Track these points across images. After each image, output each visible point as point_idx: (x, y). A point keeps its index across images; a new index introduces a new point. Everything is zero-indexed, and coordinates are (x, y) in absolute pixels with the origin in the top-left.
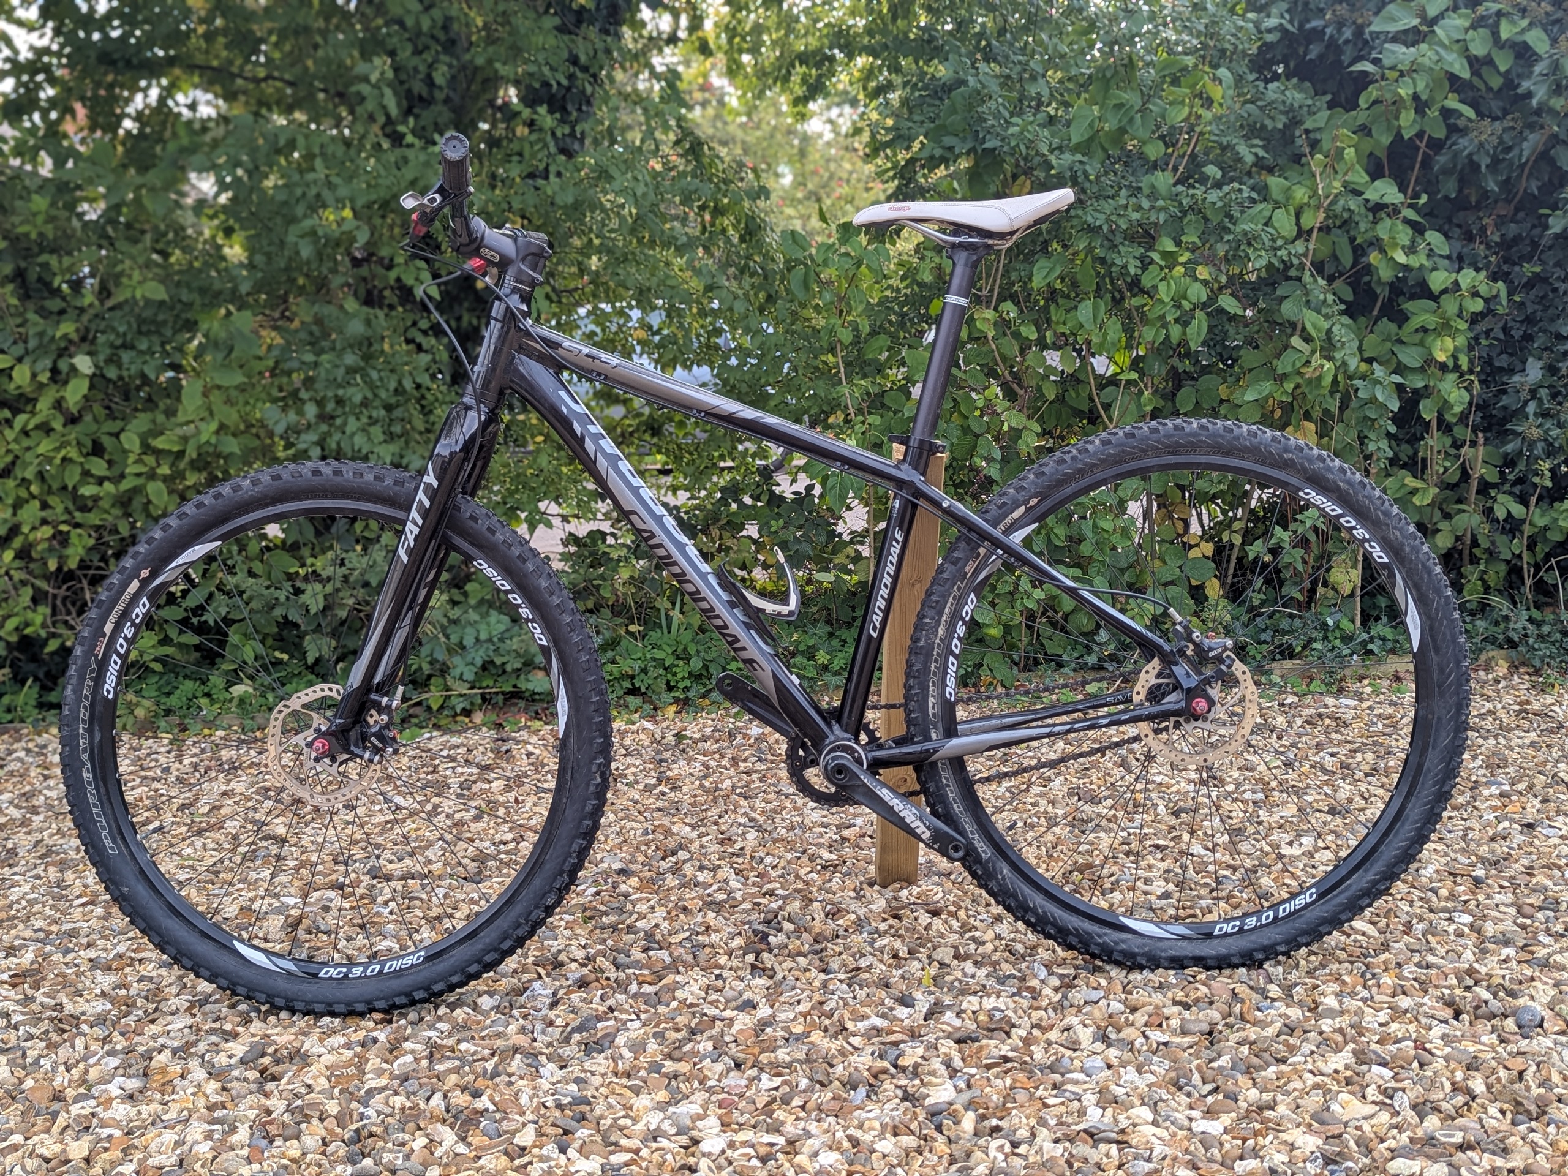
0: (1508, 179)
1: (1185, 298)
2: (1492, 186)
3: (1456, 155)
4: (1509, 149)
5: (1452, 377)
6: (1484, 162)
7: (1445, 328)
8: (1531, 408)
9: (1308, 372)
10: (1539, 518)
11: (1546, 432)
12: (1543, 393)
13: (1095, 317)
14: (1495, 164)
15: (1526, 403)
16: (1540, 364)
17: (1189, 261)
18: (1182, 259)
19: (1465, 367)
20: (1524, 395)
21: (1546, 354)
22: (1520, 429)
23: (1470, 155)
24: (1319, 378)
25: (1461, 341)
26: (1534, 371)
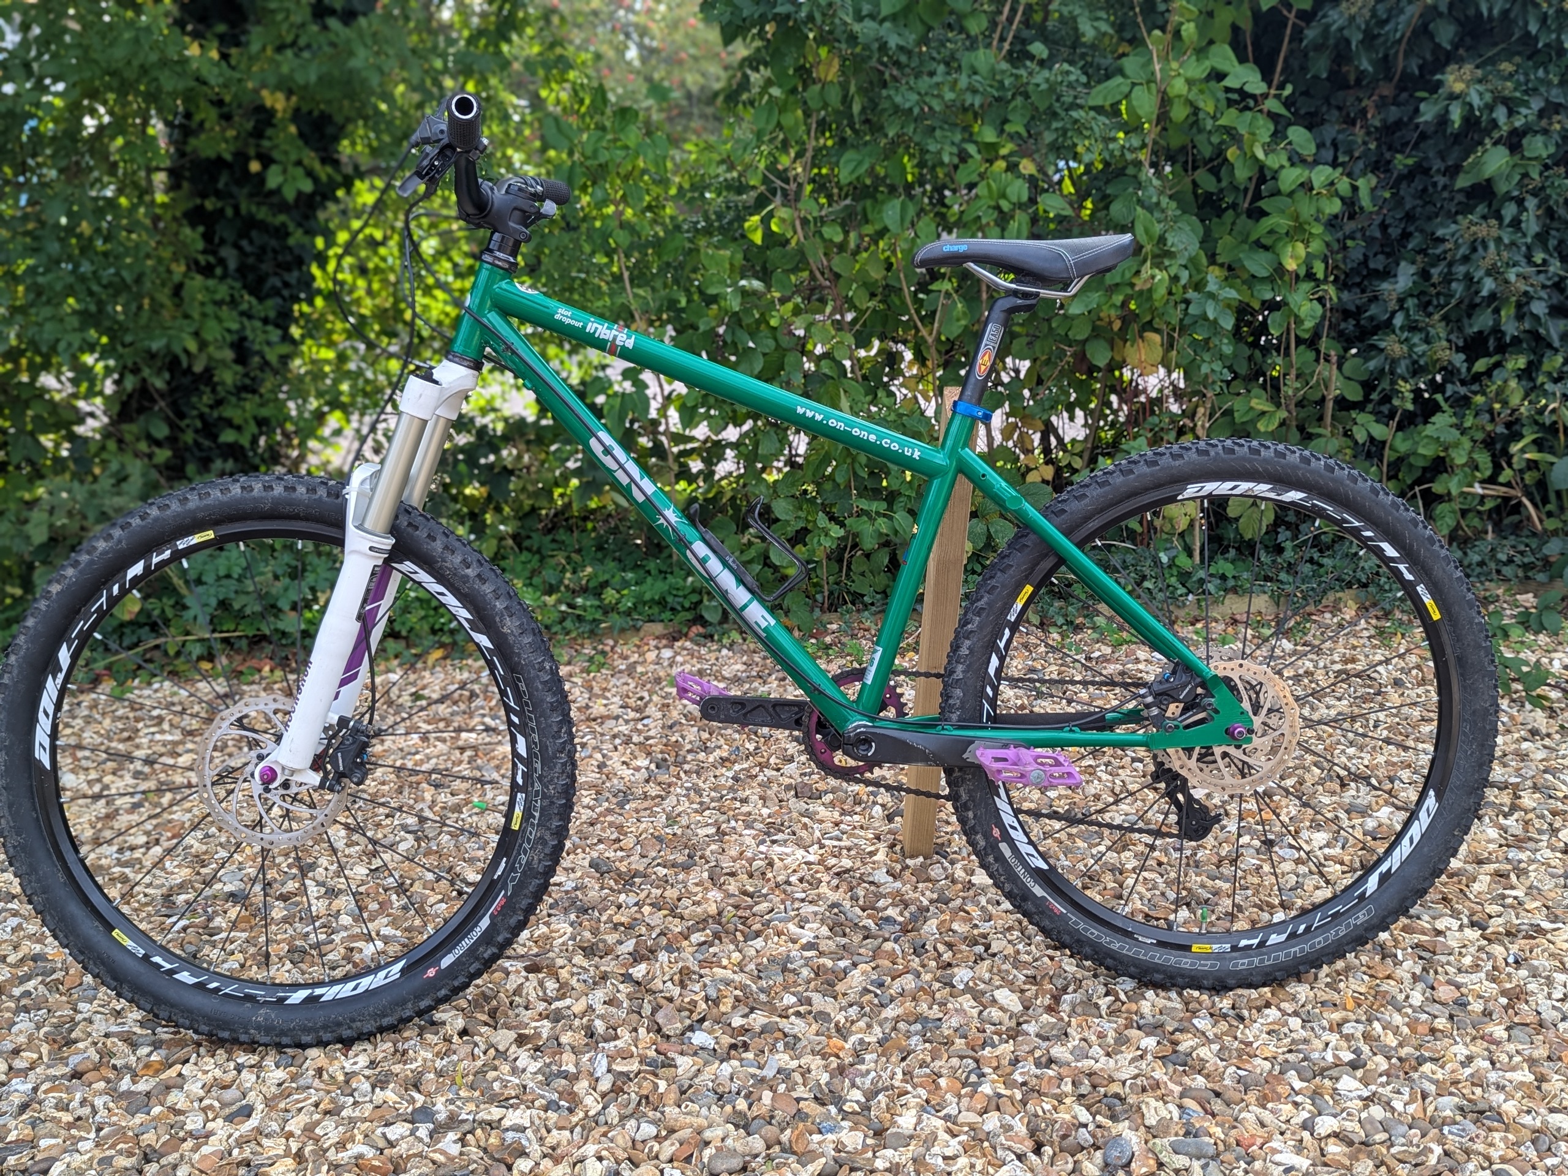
0: (1386, 57)
1: (1004, 196)
2: (1366, 65)
3: (1328, 27)
4: (1383, 23)
5: (1306, 286)
6: (1356, 38)
7: (1298, 231)
8: (1398, 321)
9: (1140, 284)
10: (1402, 444)
11: (1411, 347)
12: (1411, 303)
13: (902, 219)
14: (1369, 39)
15: (1393, 314)
16: (1412, 269)
17: (1011, 154)
18: (1004, 151)
19: (1320, 275)
20: (1393, 305)
21: (1419, 258)
22: (1382, 345)
23: (1341, 29)
24: (1150, 290)
25: (1316, 246)
26: (1405, 277)
